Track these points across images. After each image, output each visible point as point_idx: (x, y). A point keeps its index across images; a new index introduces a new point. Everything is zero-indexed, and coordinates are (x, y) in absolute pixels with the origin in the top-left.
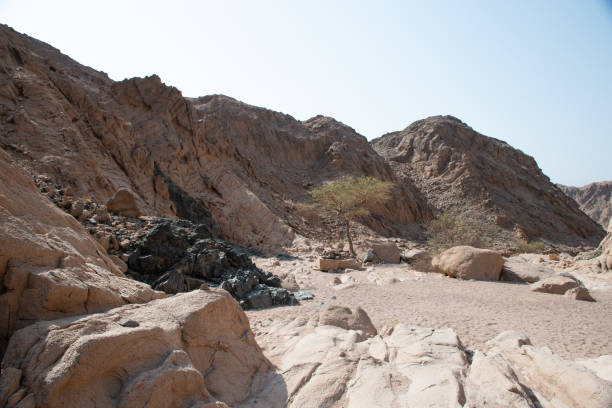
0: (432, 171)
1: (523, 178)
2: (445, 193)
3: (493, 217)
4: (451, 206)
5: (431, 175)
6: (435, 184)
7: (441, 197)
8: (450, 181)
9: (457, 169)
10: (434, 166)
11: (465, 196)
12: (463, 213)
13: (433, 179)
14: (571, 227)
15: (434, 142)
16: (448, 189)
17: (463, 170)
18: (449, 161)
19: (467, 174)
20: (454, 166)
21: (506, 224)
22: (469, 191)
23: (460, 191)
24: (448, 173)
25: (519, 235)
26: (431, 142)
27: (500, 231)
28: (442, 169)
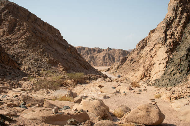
0: (4, 32)
1: (57, 39)
2: (15, 45)
3: (46, 60)
4: (19, 53)
5: (4, 34)
6: (7, 39)
7: (12, 48)
8: (17, 38)
9: (21, 32)
10: (6, 29)
11: (27, 47)
12: (27, 58)
13: (5, 37)
14: (81, 64)
15: (5, 14)
16: (16, 43)
17: (25, 33)
18: (15, 26)
19: (28, 34)
20: (19, 30)
21: (54, 63)
22: (30, 44)
23: (24, 44)
24: (15, 34)
25: (61, 69)
26: (3, 14)
27: (50, 68)
28: (11, 31)
